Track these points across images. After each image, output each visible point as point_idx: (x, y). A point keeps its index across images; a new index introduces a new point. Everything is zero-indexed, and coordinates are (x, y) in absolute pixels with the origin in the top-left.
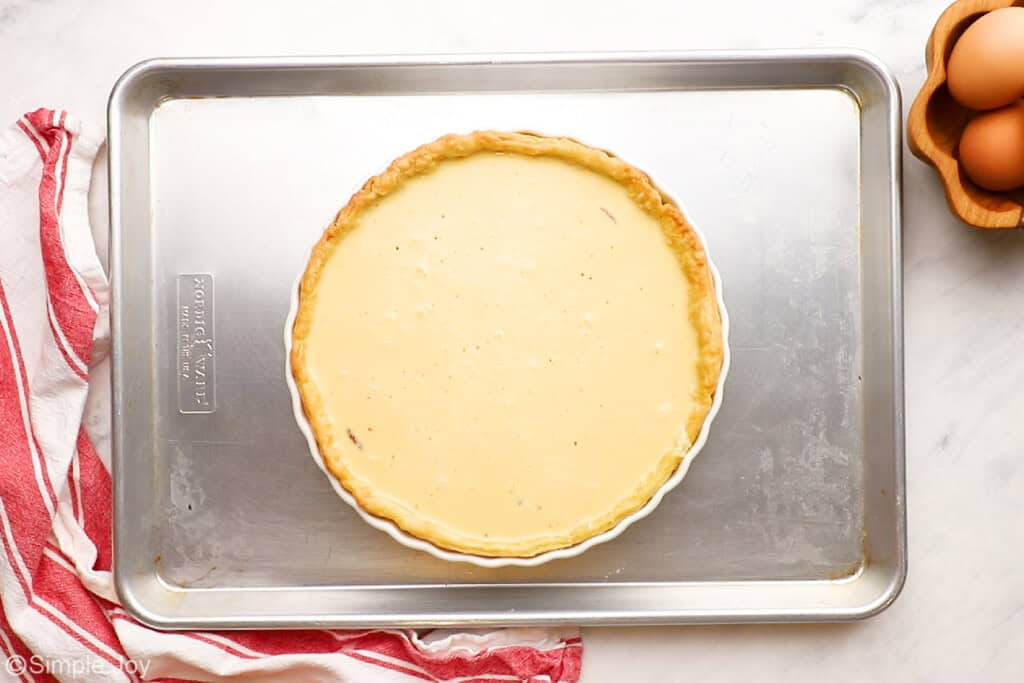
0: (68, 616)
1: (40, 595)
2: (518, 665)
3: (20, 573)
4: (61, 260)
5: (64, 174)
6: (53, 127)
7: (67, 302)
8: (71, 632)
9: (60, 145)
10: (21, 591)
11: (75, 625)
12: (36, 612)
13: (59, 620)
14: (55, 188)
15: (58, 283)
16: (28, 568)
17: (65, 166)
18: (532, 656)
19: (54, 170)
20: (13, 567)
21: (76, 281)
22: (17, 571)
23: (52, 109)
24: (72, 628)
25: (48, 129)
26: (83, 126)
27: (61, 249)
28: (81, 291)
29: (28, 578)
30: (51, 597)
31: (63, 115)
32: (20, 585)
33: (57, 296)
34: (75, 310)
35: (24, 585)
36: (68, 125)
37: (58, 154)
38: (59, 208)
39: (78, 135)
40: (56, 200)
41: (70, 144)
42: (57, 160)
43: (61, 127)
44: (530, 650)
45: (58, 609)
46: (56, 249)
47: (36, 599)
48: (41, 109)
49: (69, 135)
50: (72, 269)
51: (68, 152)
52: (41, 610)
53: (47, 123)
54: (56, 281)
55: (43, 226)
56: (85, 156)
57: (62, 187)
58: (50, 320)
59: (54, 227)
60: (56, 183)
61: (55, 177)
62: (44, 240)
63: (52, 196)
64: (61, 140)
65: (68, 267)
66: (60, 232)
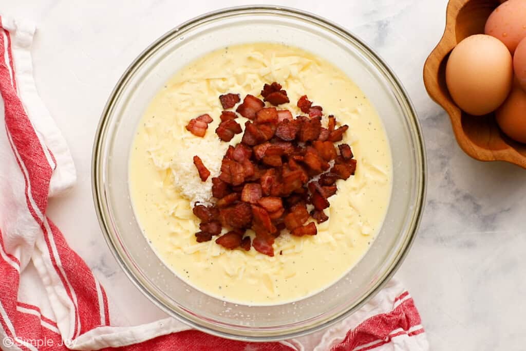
2: (376, 331)
4: (28, 128)
5: (11, 63)
9: (3, 41)
14: (9, 74)
15: (26, 145)
17: (11, 57)
18: (383, 320)
19: (4, 61)
21: (40, 144)
26: (16, 23)
27: (27, 121)
28: (43, 152)
33: (25, 155)
34: (36, 165)
36: (5, 25)
37: (4, 48)
38: (15, 88)
39: (15, 30)
40: (12, 83)
41: (10, 39)
42: (4, 53)
44: (380, 317)
46: (24, 120)
49: (7, 32)
50: (37, 134)
51: (9, 45)
54: (24, 144)
55: (9, 104)
56: (23, 45)
57: (13, 73)
58: (24, 173)
59: (18, 103)
60: (8, 70)
61: (6, 65)
62: (10, 114)
63: (9, 81)
64: (3, 38)
65: (35, 133)
66: (24, 108)
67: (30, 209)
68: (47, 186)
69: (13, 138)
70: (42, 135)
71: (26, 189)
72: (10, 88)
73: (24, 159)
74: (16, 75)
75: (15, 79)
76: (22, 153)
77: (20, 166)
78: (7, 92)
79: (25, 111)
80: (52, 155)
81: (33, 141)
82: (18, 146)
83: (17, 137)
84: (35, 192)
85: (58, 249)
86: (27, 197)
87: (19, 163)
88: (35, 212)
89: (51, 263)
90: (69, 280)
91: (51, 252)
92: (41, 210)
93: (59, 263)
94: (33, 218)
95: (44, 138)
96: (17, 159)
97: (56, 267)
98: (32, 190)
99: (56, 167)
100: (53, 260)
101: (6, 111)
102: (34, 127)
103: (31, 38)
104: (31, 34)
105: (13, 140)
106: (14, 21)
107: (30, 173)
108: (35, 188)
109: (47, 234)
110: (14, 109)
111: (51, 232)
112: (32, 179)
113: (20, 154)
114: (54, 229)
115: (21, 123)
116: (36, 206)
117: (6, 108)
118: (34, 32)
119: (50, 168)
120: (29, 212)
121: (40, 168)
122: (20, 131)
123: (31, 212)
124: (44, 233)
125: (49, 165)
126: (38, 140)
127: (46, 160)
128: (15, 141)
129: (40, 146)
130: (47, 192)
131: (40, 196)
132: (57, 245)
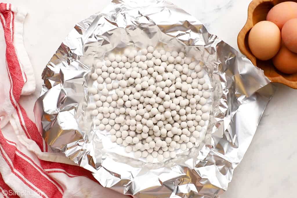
0: (25, 177)
1: (16, 169)
3: (7, 161)
4: (16, 61)
5: (13, 28)
6: (7, 10)
7: (15, 76)
8: (25, 183)
9: (10, 17)
10: (9, 167)
11: (27, 180)
12: (14, 175)
13: (22, 178)
14: (11, 33)
16: (10, 158)
17: (13, 25)
20: (5, 159)
21: (20, 69)
22: (6, 160)
23: (6, 3)
24: (26, 181)
25: (4, 11)
26: (18, 9)
27: (16, 57)
28: (21, 73)
29: (11, 163)
30: (20, 169)
31: (10, 5)
32: (8, 165)
34: (17, 79)
35: (9, 165)
36: (12, 9)
37: (10, 20)
38: (13, 40)
39: (17, 13)
40: (12, 38)
41: (14, 16)
42: (10, 22)
43: (10, 10)
45: (22, 174)
47: (15, 170)
48: (2, 3)
49: (13, 13)
50: (20, 64)
51: (13, 19)
52: (16, 174)
53: (4, 9)
54: (13, 68)
55: (8, 48)
56: (20, 21)
57: (13, 33)
58: (11, 82)
59: (13, 48)
60: (11, 31)
61: (10, 29)
62: (8, 53)
63: (10, 37)
64: (11, 15)
65: (19, 64)
66: (16, 51)
67: (11, 99)
68: (21, 90)
69: (8, 64)
70: (22, 65)
71: (10, 90)
72: (10, 40)
73: (12, 75)
74: (14, 34)
75: (14, 36)
76: (11, 72)
77: (10, 78)
78: (8, 42)
79: (16, 52)
80: (25, 75)
81: (17, 67)
82: (10, 69)
83: (10, 64)
84: (15, 92)
85: (24, 118)
86: (10, 94)
87: (9, 77)
88: (13, 101)
89: (20, 124)
90: (29, 133)
91: (20, 118)
92: (16, 101)
93: (24, 124)
94: (12, 104)
95: (23, 67)
96: (9, 75)
97: (22, 126)
98: (13, 91)
99: (26, 81)
100: (21, 122)
101: (7, 51)
102: (19, 61)
103: (24, 17)
104: (24, 16)
105: (8, 65)
106: (17, 8)
107: (13, 82)
108: (15, 90)
109: (18, 111)
110: (11, 50)
111: (20, 110)
112: (14, 86)
113: (10, 72)
114: (22, 109)
115: (13, 58)
116: (14, 99)
117: (7, 49)
118: (26, 15)
119: (24, 82)
120: (10, 101)
121: (18, 81)
122: (12, 62)
123: (11, 101)
124: (17, 111)
125: (23, 80)
126: (20, 67)
127: (22, 77)
128: (9, 66)
129: (20, 70)
130: (21, 92)
131: (17, 94)
132: (23, 116)
